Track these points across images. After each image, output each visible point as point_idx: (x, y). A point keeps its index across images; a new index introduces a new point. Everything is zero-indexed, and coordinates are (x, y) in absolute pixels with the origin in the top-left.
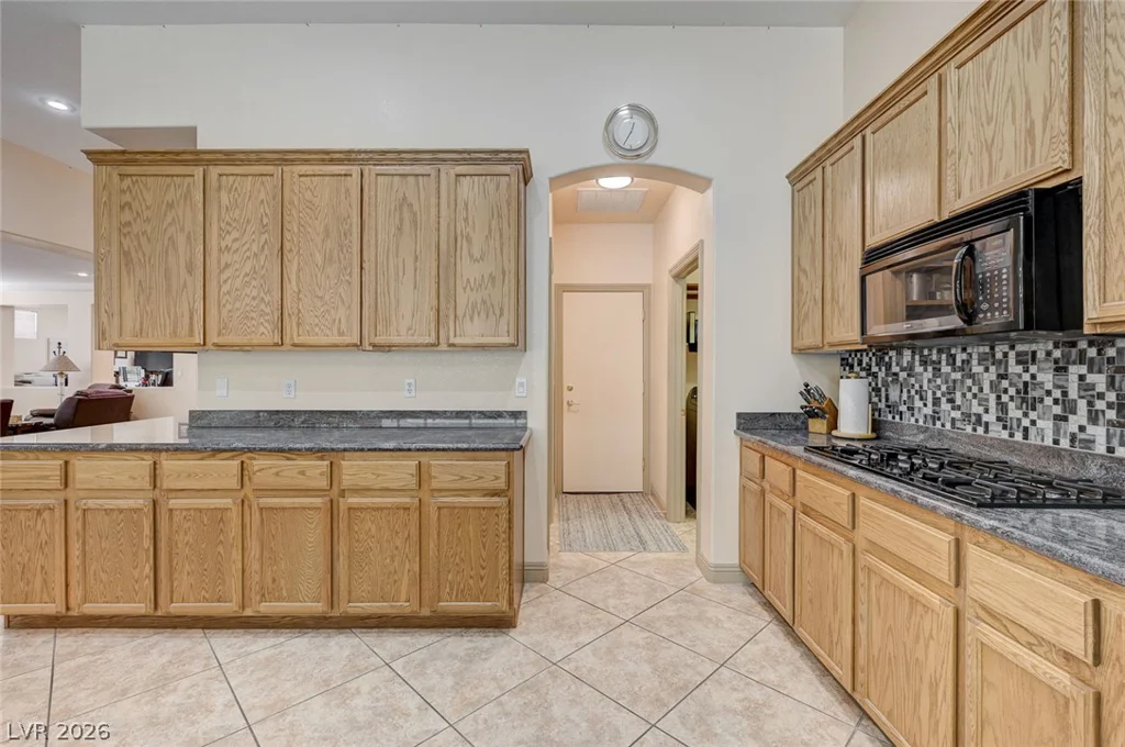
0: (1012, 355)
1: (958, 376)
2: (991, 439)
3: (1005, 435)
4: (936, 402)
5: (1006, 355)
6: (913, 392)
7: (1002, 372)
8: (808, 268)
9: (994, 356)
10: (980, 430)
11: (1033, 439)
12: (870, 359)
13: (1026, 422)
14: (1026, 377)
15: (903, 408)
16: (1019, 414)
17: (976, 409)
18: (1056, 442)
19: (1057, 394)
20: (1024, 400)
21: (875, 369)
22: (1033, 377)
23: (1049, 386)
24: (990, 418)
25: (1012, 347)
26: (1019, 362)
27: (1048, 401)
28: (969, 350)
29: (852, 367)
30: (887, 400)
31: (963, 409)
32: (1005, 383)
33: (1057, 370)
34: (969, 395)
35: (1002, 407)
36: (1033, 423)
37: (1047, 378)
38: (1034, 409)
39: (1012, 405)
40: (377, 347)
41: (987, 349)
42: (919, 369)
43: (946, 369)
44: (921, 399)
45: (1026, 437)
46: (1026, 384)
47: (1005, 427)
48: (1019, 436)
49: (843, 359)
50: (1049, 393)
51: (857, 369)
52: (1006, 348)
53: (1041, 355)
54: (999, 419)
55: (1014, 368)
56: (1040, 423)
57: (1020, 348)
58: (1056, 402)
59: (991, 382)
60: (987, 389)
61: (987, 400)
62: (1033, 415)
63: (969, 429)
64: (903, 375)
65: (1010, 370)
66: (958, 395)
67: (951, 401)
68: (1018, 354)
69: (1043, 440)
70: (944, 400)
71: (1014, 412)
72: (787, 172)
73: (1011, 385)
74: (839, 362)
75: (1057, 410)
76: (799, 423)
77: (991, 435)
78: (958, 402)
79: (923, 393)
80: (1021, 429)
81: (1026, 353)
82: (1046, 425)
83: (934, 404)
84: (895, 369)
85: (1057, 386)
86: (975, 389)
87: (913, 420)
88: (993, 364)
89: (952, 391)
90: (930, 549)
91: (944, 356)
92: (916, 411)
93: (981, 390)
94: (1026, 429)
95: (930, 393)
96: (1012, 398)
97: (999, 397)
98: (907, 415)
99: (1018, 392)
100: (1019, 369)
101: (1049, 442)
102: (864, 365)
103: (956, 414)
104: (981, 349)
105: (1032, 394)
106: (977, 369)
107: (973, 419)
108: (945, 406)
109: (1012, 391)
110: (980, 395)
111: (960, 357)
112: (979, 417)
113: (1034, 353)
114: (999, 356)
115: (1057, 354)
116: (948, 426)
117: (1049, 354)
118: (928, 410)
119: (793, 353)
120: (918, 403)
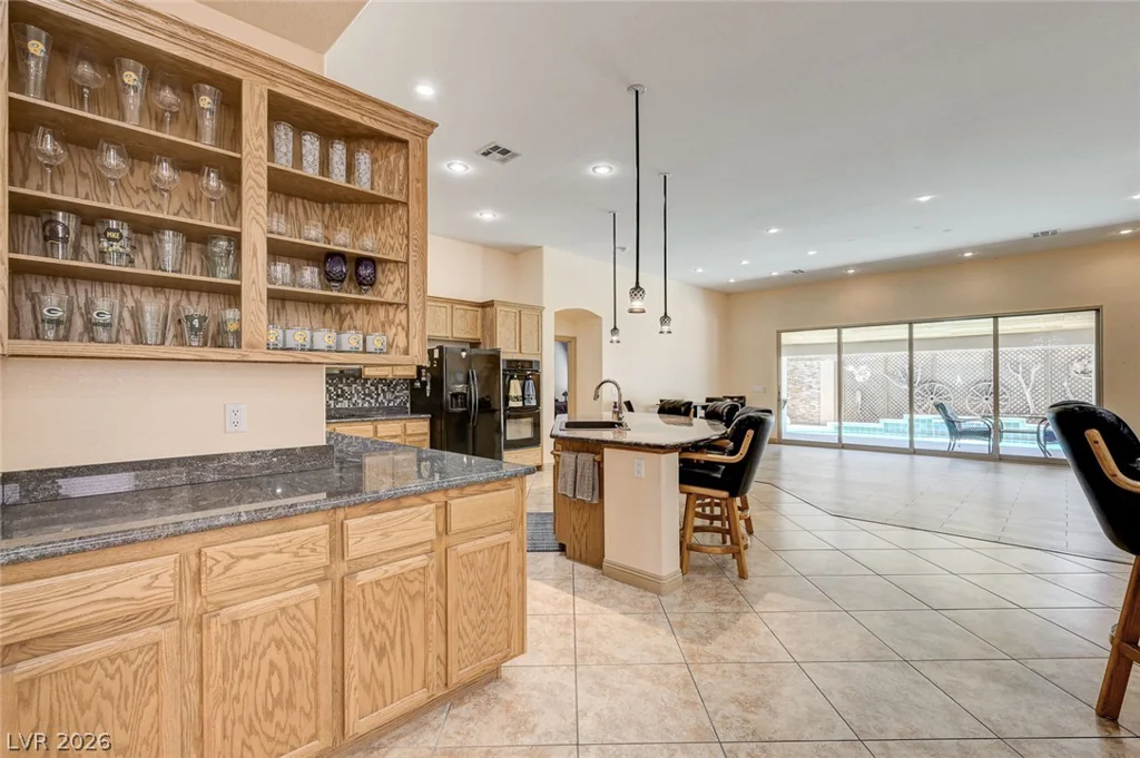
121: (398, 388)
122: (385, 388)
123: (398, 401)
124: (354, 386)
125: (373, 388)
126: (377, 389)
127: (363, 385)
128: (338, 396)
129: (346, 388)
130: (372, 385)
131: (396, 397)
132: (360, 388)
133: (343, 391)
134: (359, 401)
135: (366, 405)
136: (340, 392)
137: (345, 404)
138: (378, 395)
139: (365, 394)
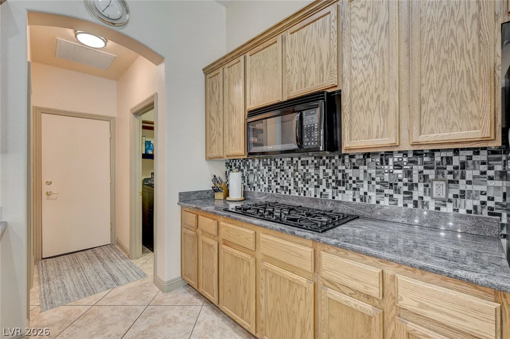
0: (299, 161)
1: (278, 170)
2: (292, 196)
3: (297, 194)
4: (270, 182)
5: (297, 162)
6: (259, 178)
7: (296, 168)
9: (292, 162)
10: (288, 193)
11: (307, 196)
12: (240, 163)
13: (305, 189)
14: (305, 171)
15: (255, 185)
16: (302, 186)
17: (286, 184)
18: (315, 196)
19: (316, 177)
20: (304, 180)
21: (242, 168)
22: (307, 171)
23: (313, 174)
24: (291, 188)
25: (299, 159)
26: (302, 165)
27: (313, 180)
28: (283, 160)
29: (231, 167)
30: (248, 181)
31: (281, 185)
32: (297, 173)
33: (316, 167)
34: (283, 179)
35: (296, 183)
36: (307, 189)
37: (312, 171)
38: (308, 183)
39: (299, 182)
41: (290, 159)
42: (262, 168)
43: (273, 167)
44: (263, 181)
45: (305, 195)
46: (305, 173)
47: (297, 191)
48: (302, 195)
49: (226, 163)
50: (313, 177)
51: (233, 168)
52: (297, 159)
53: (310, 162)
54: (294, 188)
56: (310, 189)
57: (302, 159)
58: (315, 180)
59: (292, 173)
60: (290, 176)
61: (290, 180)
62: (307, 186)
63: (283, 193)
64: (255, 170)
65: (299, 168)
66: (279, 178)
67: (276, 181)
68: (302, 162)
69: (311, 196)
70: (273, 181)
71: (300, 185)
72: (203, 68)
73: (299, 174)
74: (225, 164)
75: (316, 183)
76: (209, 195)
77: (292, 194)
78: (279, 182)
79: (264, 178)
80: (303, 191)
81: (305, 161)
82: (312, 189)
83: (269, 183)
84: (251, 168)
85: (316, 174)
86: (285, 176)
87: (259, 190)
88: (292, 165)
89: (276, 176)
90: (301, 256)
91: (273, 162)
92: (261, 187)
93: (288, 176)
94: (305, 192)
95: (267, 178)
96: (299, 179)
97: (294, 179)
98: (257, 188)
99: (302, 177)
100: (302, 167)
101: (313, 196)
102: (237, 166)
103: (278, 187)
104: (288, 159)
105: (307, 177)
106: (286, 168)
107: (285, 188)
108: (273, 184)
109: (299, 177)
110: (287, 178)
111: (280, 162)
112: (287, 187)
113: (307, 161)
114: (295, 162)
115: (316, 161)
116: (275, 192)
117: (313, 161)
118: (266, 186)
119: (206, 160)
120: (262, 183)
121: (469, 174)
122: (431, 174)
123: (470, 204)
124: (362, 168)
125: (399, 173)
126: (409, 173)
128: (338, 183)
129: (350, 172)
130: (398, 166)
131: (463, 194)
132: (373, 172)
133: (344, 176)
134: (373, 194)
135: (386, 203)
136: (340, 178)
137: (347, 196)
138: (412, 186)
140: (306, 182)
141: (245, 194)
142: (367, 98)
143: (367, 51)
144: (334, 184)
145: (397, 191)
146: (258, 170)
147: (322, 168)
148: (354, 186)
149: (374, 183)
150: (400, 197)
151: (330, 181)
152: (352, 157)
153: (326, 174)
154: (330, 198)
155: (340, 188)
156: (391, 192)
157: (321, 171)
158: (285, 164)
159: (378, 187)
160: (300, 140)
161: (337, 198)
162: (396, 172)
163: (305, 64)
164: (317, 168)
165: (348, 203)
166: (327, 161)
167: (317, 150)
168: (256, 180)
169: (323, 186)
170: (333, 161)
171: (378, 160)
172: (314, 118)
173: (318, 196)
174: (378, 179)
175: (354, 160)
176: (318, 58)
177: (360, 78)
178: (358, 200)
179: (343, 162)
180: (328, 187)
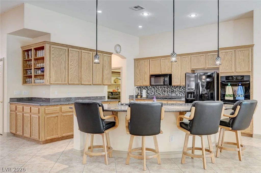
0: (163, 87)
1: (157, 89)
3: (162, 95)
4: (155, 92)
8: (139, 74)
10: (160, 95)
11: (165, 95)
15: (150, 93)
19: (167, 91)
21: (145, 88)
29: (141, 88)
30: (147, 92)
32: (162, 90)
34: (159, 91)
35: (162, 92)
37: (166, 89)
40: (93, 85)
42: (152, 88)
43: (156, 88)
46: (164, 90)
48: (164, 95)
51: (142, 88)
55: (163, 88)
57: (164, 86)
64: (150, 89)
66: (157, 91)
67: (156, 92)
71: (163, 93)
72: (134, 59)
79: (153, 91)
82: (166, 94)
84: (149, 88)
88: (161, 88)
89: (156, 91)
98: (151, 94)
101: (166, 95)
103: (157, 94)
106: (159, 88)
108: (156, 93)
111: (158, 87)
112: (160, 94)
115: (167, 87)
116: (156, 95)
118: (154, 93)
119: (134, 86)
120: (152, 93)
124: (176, 89)
125: (183, 89)
127: (179, 88)
128: (172, 92)
129: (174, 89)
130: (182, 88)
132: (178, 89)
133: (173, 90)
134: (178, 94)
135: (180, 95)
136: (172, 91)
137: (174, 95)
139: (180, 92)
140: (165, 92)
141: (147, 96)
142: (176, 76)
143: (176, 68)
144: (171, 92)
145: (182, 93)
146: (151, 89)
147: (169, 88)
148: (175, 92)
149: (178, 92)
150: (183, 94)
151: (170, 91)
152: (175, 86)
153: (169, 90)
154: (170, 95)
155: (172, 93)
156: (181, 93)
157: (168, 89)
158: (159, 87)
159: (179, 92)
160: (164, 83)
161: (172, 95)
162: (182, 89)
163: (165, 67)
164: (167, 89)
165: (174, 96)
166: (170, 87)
167: (167, 85)
168: (150, 92)
169: (169, 93)
170: (171, 87)
171: (179, 87)
172: (167, 79)
173: (168, 95)
174: (179, 91)
175: (175, 87)
176: (168, 67)
177: (175, 73)
178: (176, 95)
179: (173, 87)
180: (170, 93)
